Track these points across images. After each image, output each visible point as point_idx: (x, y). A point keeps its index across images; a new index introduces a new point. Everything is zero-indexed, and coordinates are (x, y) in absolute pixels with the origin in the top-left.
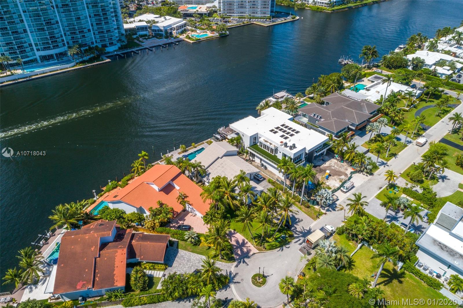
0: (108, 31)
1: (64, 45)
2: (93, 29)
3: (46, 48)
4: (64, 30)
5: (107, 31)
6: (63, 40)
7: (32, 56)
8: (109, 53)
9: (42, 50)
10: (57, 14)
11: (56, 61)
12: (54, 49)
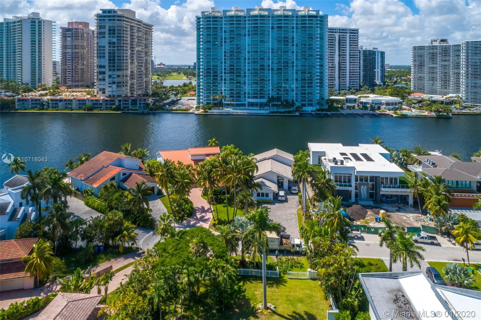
0: (310, 94)
1: (269, 97)
2: (297, 90)
3: (255, 97)
4: (272, 86)
5: (308, 93)
6: (269, 93)
7: (243, 101)
8: (304, 111)
9: (251, 98)
10: (270, 74)
12: (260, 99)
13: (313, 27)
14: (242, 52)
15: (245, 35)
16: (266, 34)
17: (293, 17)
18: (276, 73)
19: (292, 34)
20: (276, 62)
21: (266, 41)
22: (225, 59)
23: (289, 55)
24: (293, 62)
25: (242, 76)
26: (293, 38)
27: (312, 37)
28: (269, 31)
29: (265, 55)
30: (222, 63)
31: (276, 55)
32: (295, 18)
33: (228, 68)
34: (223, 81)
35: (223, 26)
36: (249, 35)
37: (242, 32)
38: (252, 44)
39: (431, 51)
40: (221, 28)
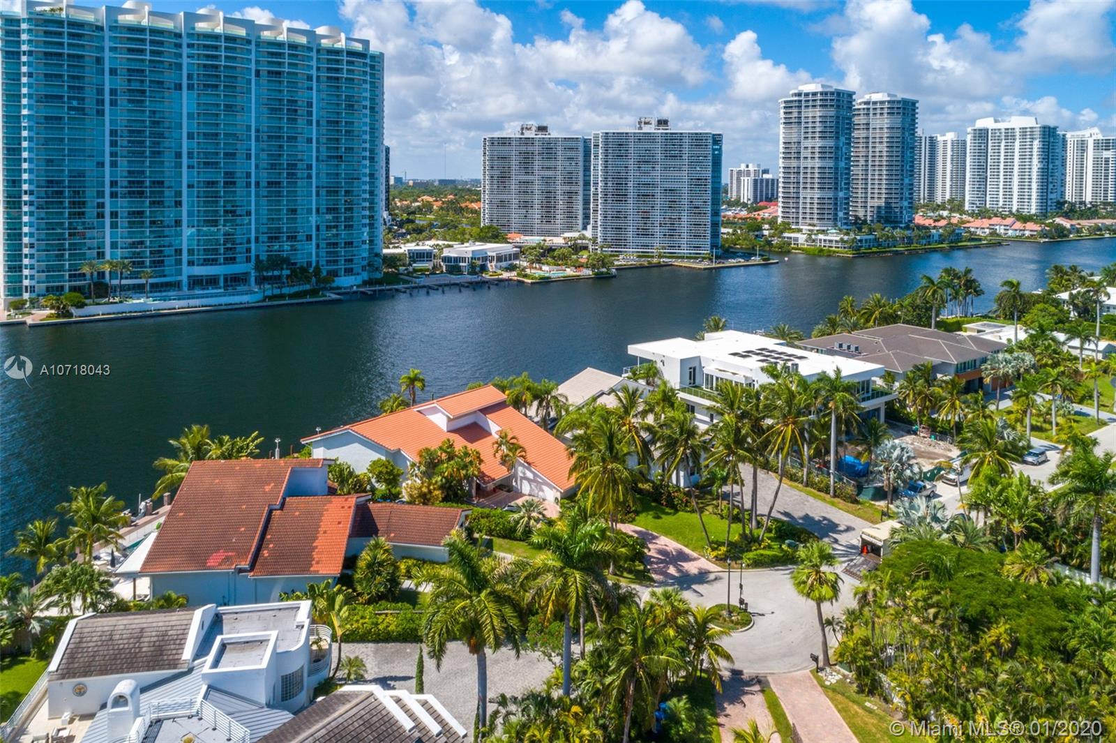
0: (349, 244)
1: (248, 260)
2: (317, 236)
3: (208, 260)
4: (257, 230)
5: (345, 243)
6: (248, 250)
7: (172, 275)
8: (339, 288)
9: (198, 265)
10: (253, 198)
11: (222, 290)
12: (225, 264)
13: (356, 81)
14: (166, 135)
15: (179, 87)
16: (238, 90)
17: (310, 49)
18: (266, 194)
19: (307, 94)
20: (265, 166)
21: (239, 108)
22: (113, 154)
23: (300, 148)
24: (310, 167)
25: (166, 204)
26: (310, 104)
27: (353, 106)
28: (249, 82)
29: (238, 146)
30: (101, 164)
31: (265, 147)
32: (314, 54)
33: (123, 181)
34: (108, 220)
35: (107, 55)
36: (190, 87)
37: (169, 77)
38: (199, 114)
39: (523, 149)
40: (99, 61)
